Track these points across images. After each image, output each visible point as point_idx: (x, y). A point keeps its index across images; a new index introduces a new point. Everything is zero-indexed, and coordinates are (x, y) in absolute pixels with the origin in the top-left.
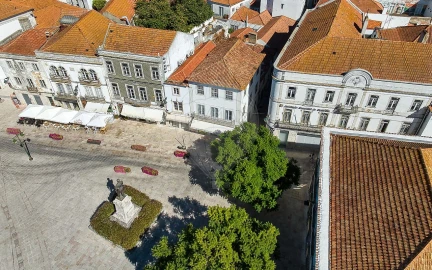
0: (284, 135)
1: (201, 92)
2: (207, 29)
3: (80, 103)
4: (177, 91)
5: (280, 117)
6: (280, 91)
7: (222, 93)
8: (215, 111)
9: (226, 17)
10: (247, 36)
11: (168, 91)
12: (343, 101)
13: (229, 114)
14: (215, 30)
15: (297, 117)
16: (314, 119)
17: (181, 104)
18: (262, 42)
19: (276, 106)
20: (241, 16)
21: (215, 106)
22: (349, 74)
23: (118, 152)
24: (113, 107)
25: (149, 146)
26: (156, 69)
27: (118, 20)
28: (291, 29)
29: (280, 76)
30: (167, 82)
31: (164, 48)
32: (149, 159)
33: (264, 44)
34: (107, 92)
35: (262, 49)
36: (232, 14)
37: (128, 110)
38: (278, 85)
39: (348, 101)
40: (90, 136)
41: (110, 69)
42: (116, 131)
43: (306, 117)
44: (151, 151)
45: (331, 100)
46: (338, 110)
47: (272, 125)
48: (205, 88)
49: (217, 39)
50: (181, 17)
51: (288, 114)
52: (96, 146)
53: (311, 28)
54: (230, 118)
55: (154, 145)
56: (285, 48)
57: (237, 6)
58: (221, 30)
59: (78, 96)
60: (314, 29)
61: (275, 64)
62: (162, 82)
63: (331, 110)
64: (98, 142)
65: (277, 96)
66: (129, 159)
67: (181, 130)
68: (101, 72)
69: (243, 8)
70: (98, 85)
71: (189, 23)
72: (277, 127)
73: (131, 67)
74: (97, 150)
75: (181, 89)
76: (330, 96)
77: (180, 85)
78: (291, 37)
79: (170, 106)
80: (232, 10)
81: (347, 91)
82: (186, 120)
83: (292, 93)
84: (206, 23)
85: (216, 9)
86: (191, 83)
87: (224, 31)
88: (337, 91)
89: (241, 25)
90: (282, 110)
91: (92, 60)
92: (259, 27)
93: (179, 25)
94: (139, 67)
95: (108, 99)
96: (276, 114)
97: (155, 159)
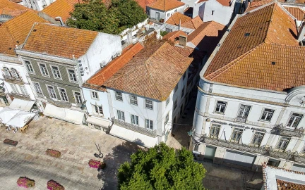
0: (211, 150)
1: (120, 98)
2: (140, 31)
3: (9, 99)
4: (96, 96)
5: (207, 132)
6: (207, 105)
7: (141, 101)
8: (135, 118)
9: (162, 21)
10: (177, 39)
11: (86, 94)
12: (284, 121)
13: (150, 124)
14: (147, 32)
15: (227, 133)
16: (247, 137)
17: (101, 108)
18: (192, 45)
19: (201, 119)
20: (175, 20)
21: (135, 114)
22: (295, 92)
23: (31, 157)
24: (38, 105)
25: (65, 152)
26: (73, 71)
27: (53, 20)
28: (221, 33)
29: (206, 88)
30: (85, 85)
31: (83, 49)
32: (61, 168)
33: (194, 46)
34: (30, 90)
35: (191, 51)
36: (167, 18)
37: (50, 110)
38: (205, 98)
39: (290, 122)
40: (9, 136)
41: (30, 69)
42: (37, 130)
43: (238, 135)
44: (65, 159)
45: (269, 119)
46: (277, 130)
47: (197, 139)
48: (123, 95)
49: (149, 40)
50: (113, 18)
51: (216, 130)
52: (11, 147)
53: (243, 33)
54: (151, 127)
55: (70, 149)
56: (214, 54)
57: (172, 12)
58: (153, 32)
59: (6, 92)
60: (247, 35)
61: (202, 74)
62: (80, 86)
63: (269, 130)
64: (15, 143)
65: (203, 110)
66: (39, 168)
67: (103, 132)
68: (22, 71)
69: (177, 14)
70: (22, 83)
71: (121, 25)
72: (203, 141)
73: (49, 68)
74: (11, 152)
75: (99, 93)
76: (268, 114)
77: (98, 89)
78: (221, 42)
79: (90, 109)
80: (167, 15)
81: (290, 110)
82: (107, 124)
83: (221, 107)
84: (140, 25)
85: (153, 13)
86: (109, 88)
87: (156, 33)
88: (278, 109)
89: (175, 28)
90: (209, 124)
91: (12, 59)
92: (191, 31)
93: (109, 27)
94: (56, 68)
95: (32, 97)
96: (202, 127)
97: (67, 168)
